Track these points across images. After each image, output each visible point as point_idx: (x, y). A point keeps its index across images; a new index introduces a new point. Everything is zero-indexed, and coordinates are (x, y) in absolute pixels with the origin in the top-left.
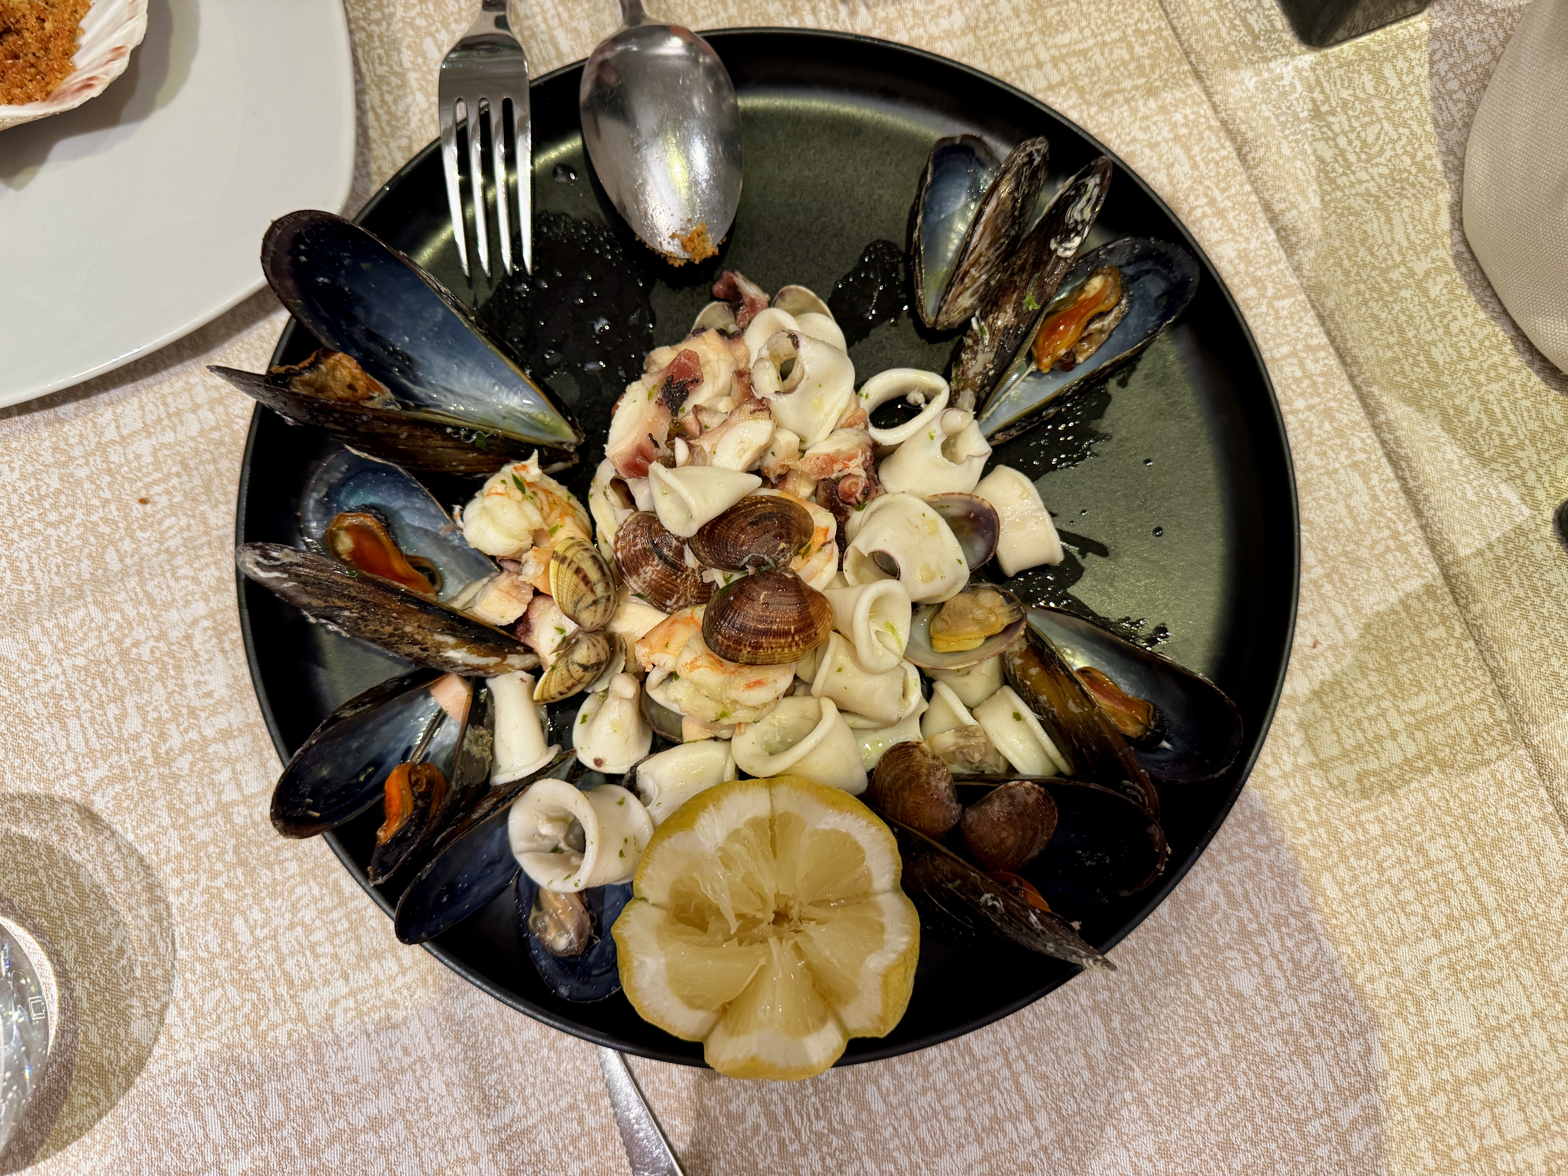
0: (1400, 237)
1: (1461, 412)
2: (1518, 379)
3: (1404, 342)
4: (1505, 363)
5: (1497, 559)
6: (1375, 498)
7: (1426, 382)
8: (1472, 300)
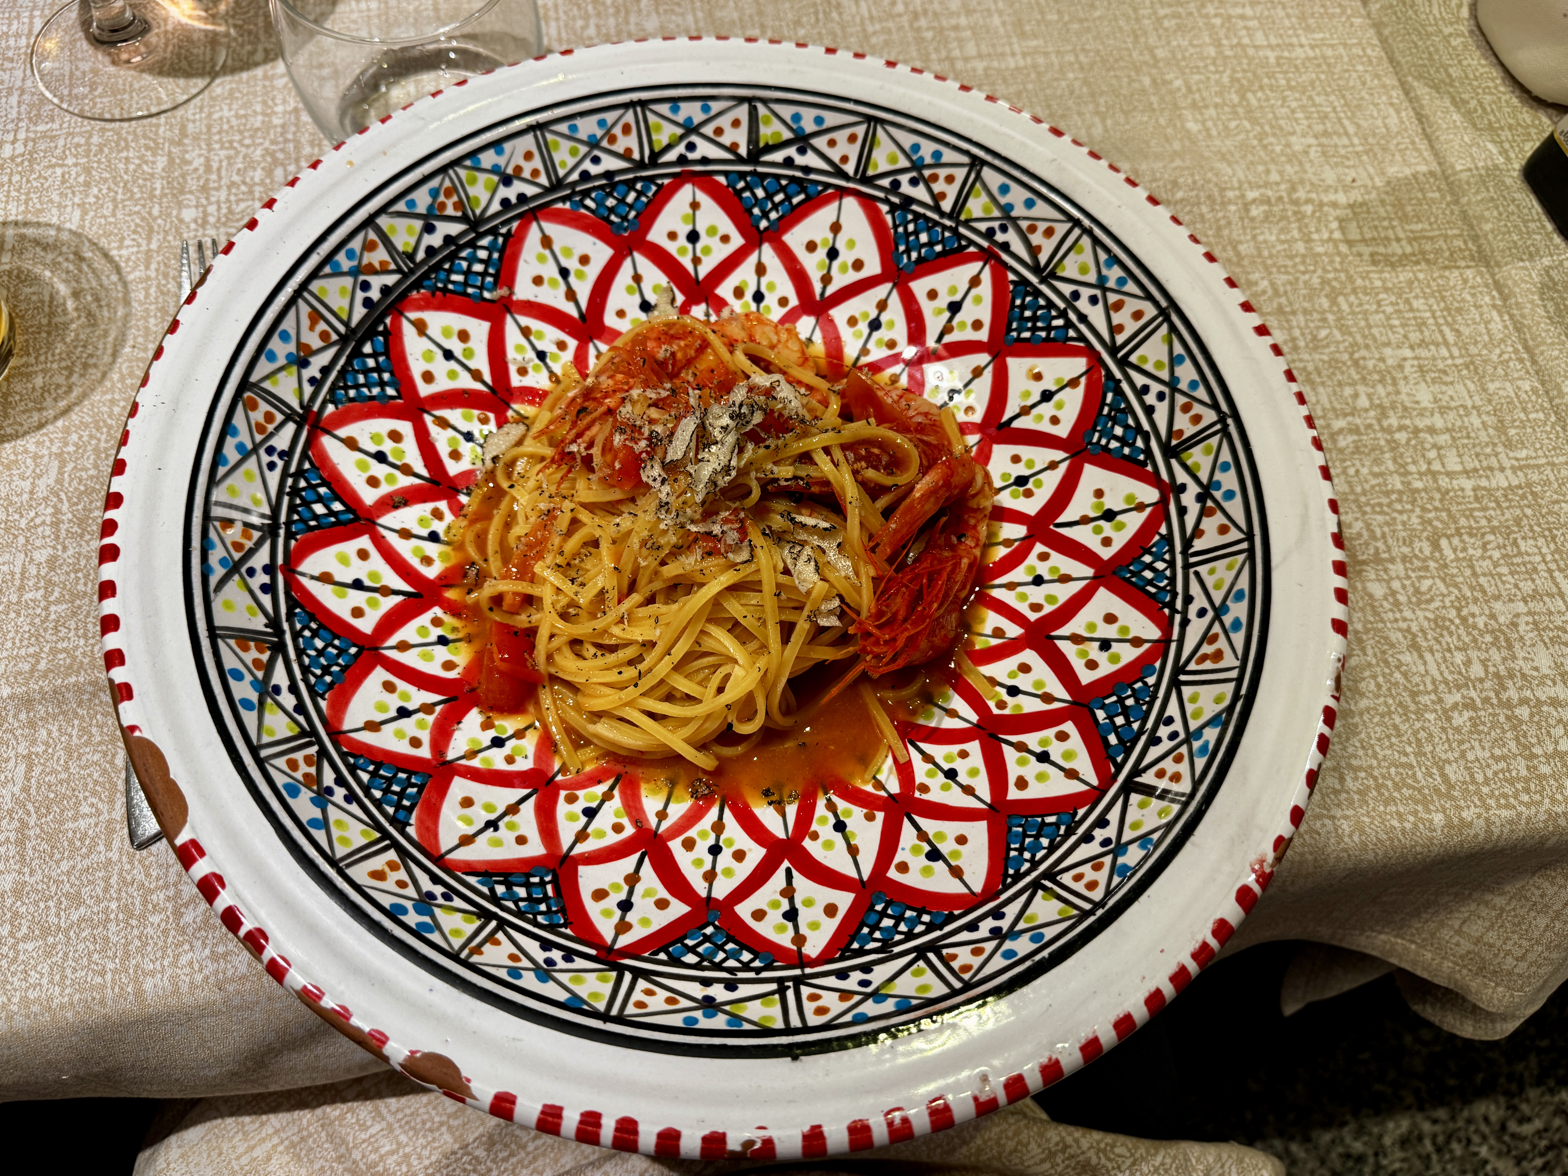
0: (1436, 11)
1: (1465, 102)
2: (1504, 98)
3: (1431, 59)
4: (1496, 88)
5: (1481, 176)
6: (1402, 122)
7: (1443, 81)
8: (1478, 53)
